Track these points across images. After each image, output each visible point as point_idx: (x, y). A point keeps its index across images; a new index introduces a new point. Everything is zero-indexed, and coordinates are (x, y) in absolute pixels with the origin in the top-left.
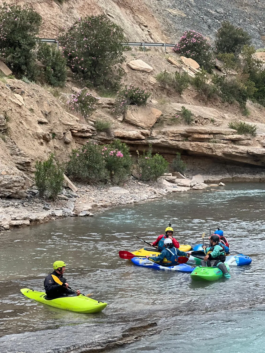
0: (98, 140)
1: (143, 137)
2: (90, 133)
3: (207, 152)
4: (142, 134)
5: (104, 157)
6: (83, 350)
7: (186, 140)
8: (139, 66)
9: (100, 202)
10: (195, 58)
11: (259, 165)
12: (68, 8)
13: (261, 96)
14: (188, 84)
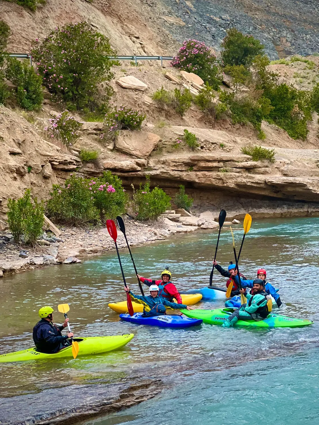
0: (84, 174)
1: (139, 168)
2: (74, 165)
3: (216, 183)
4: (138, 164)
5: (92, 193)
6: (71, 416)
7: (191, 170)
8: (131, 83)
9: (89, 246)
10: (198, 73)
11: (279, 197)
12: (42, 17)
13: (278, 116)
14: (191, 104)
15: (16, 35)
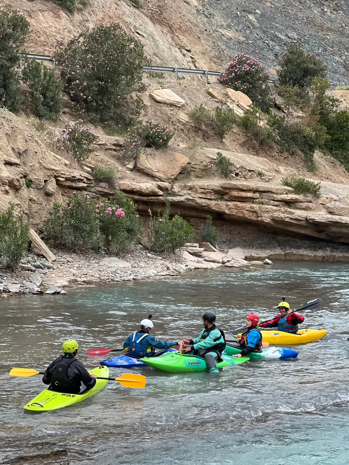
0: (96, 194)
1: (161, 193)
2: (84, 182)
3: (250, 217)
4: (160, 187)
5: (98, 216)
7: (222, 199)
8: (167, 97)
9: (83, 276)
10: (247, 92)
11: (322, 237)
12: (82, 20)
13: (335, 147)
14: (234, 126)
15: (50, 38)
